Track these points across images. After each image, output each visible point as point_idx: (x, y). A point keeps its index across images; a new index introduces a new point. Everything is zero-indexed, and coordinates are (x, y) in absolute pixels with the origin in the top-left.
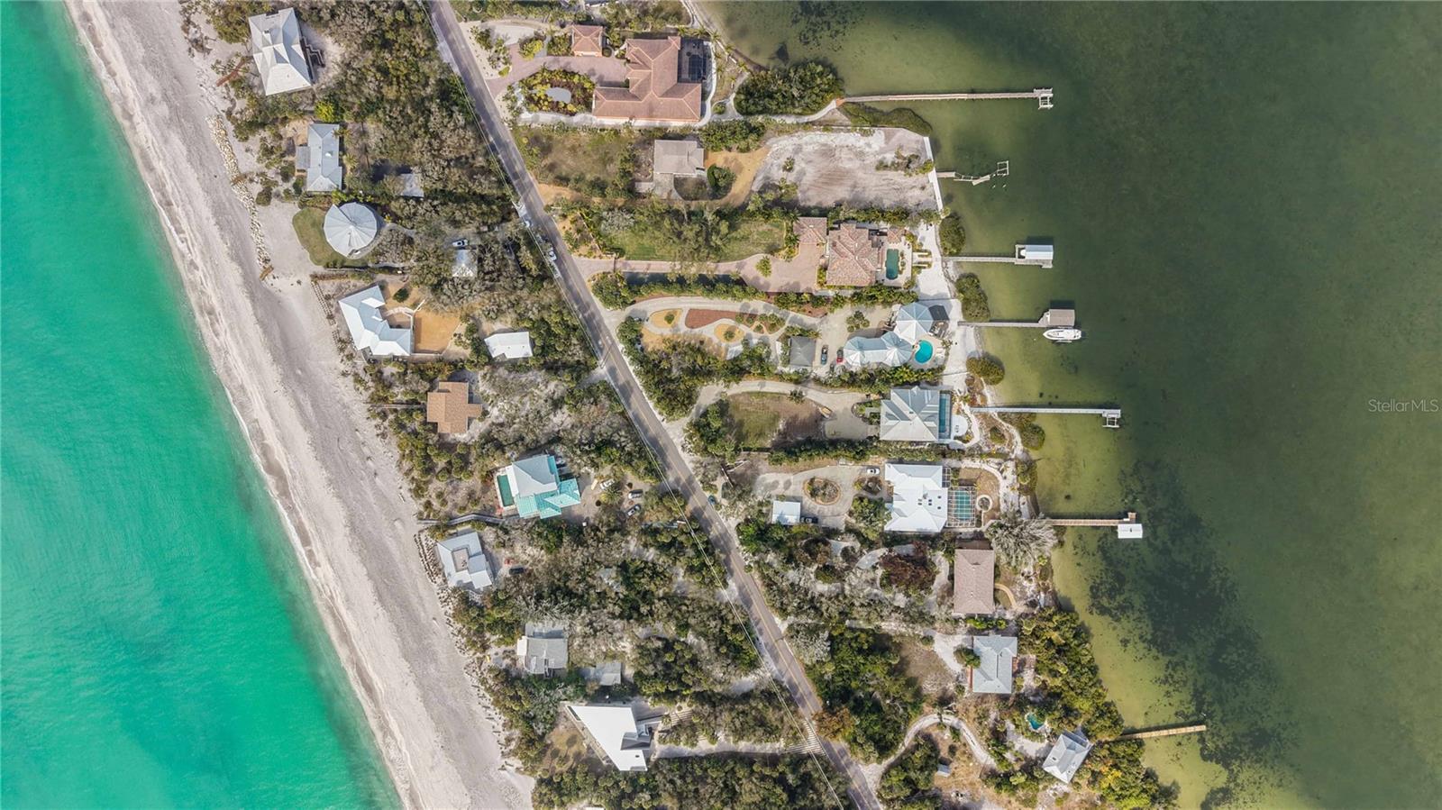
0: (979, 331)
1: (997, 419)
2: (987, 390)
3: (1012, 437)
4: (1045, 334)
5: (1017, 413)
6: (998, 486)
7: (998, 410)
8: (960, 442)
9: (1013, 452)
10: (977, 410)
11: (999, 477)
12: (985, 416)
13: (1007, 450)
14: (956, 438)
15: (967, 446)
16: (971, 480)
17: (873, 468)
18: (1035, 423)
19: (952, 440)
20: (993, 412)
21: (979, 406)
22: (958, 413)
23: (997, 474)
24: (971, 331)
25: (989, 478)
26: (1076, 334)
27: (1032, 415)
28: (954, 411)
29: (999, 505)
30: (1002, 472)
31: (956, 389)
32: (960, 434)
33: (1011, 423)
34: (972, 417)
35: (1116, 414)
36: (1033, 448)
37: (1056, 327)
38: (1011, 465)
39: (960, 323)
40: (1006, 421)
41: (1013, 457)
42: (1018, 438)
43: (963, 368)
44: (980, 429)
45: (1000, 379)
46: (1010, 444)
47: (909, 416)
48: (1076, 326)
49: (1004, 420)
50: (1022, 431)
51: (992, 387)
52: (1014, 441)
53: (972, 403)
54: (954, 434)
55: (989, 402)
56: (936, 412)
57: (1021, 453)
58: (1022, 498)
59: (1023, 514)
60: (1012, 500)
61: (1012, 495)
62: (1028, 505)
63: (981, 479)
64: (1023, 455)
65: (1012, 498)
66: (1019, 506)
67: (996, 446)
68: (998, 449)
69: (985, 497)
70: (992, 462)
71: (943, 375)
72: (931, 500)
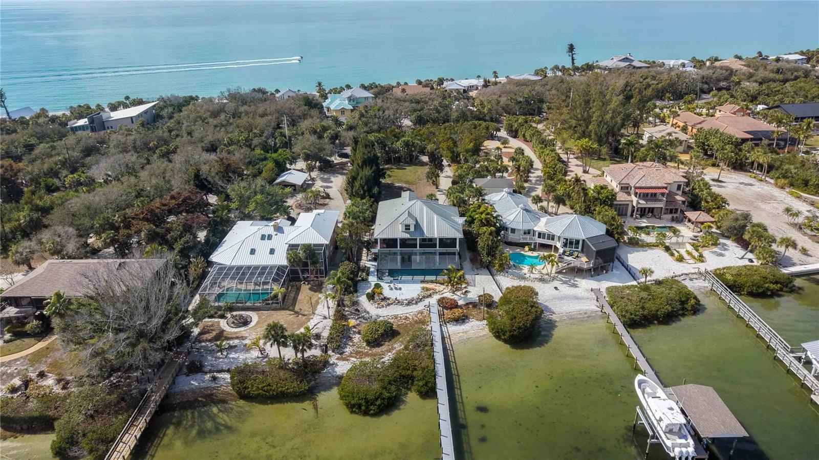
2: (477, 325)
3: (377, 356)
8: (369, 291)
9: (343, 359)
10: (434, 312)
12: (422, 322)
13: (348, 350)
14: (378, 287)
15: (362, 298)
16: (293, 304)
24: (589, 305)
25: (290, 325)
27: (429, 394)
32: (386, 291)
34: (417, 308)
39: (595, 291)
44: (395, 317)
46: (361, 355)
56: (425, 232)
57: (338, 373)
58: (227, 376)
59: (188, 378)
60: (230, 358)
61: (241, 357)
62: (208, 387)
63: (292, 316)
64: (333, 376)
65: (233, 358)
66: (210, 371)
67: (358, 336)
68: (349, 337)
69: (251, 321)
70: (324, 328)
71: (492, 274)
72: (270, 237)
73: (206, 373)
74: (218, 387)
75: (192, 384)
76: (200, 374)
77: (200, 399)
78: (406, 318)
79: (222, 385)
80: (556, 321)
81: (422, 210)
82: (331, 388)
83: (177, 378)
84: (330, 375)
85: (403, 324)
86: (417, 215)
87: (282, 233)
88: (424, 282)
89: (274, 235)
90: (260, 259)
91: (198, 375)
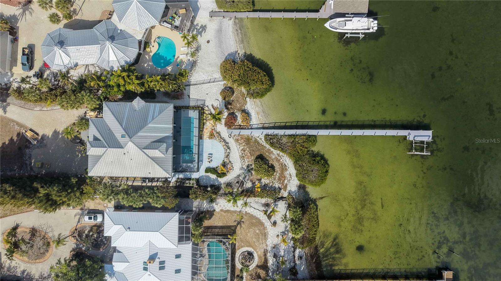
0: (240, 25)
1: (264, 144)
2: (251, 105)
3: (284, 168)
4: (327, 25)
5: (290, 136)
6: (265, 235)
7: (266, 132)
8: (213, 176)
9: (285, 187)
10: (236, 132)
11: (267, 223)
12: (248, 140)
13: (277, 185)
14: (208, 170)
15: (223, 180)
16: (229, 227)
17: (93, 213)
18: (315, 149)
19: (202, 173)
20: (259, 135)
21: (241, 128)
22: (212, 136)
23: (263, 218)
24: (228, 24)
25: (252, 225)
26: (372, 25)
27: (313, 139)
28: (206, 134)
29: (266, 261)
30: (269, 217)
31: (209, 103)
32: (213, 165)
33: (283, 150)
34: (232, 143)
35: (425, 136)
36: (311, 183)
37: (342, 15)
38: (282, 207)
39: (213, 14)
40: (275, 147)
41: (285, 194)
42: (292, 170)
43: (218, 75)
44: (242, 157)
45: (267, 90)
46: (282, 178)
47: (121, 140)
48: (371, 14)
49: (272, 144)
50: (297, 161)
51: (257, 100)
52: (287, 174)
53: (231, 123)
54: (205, 164)
55: (255, 121)
56: (167, 135)
57: (296, 189)
58: (298, 251)
59: (299, 273)
60: (284, 255)
61: (283, 248)
62: (306, 260)
63: (242, 225)
64: (299, 192)
65: (284, 252)
66: (294, 262)
67: (263, 181)
68: (265, 185)
69: (247, 251)
70: (257, 202)
71: (189, 85)
72: (162, 263)
73: (296, 264)
74: (306, 254)
75: (304, 269)
76: (296, 267)
77: (314, 261)
78: (244, 150)
79: (305, 252)
80: (245, 53)
81: (142, 137)
82: (307, 192)
83: (299, 278)
84: (297, 194)
85: (250, 153)
86: (149, 141)
87: (156, 254)
88: (200, 137)
89: (157, 260)
90: (186, 263)
91: (297, 267)
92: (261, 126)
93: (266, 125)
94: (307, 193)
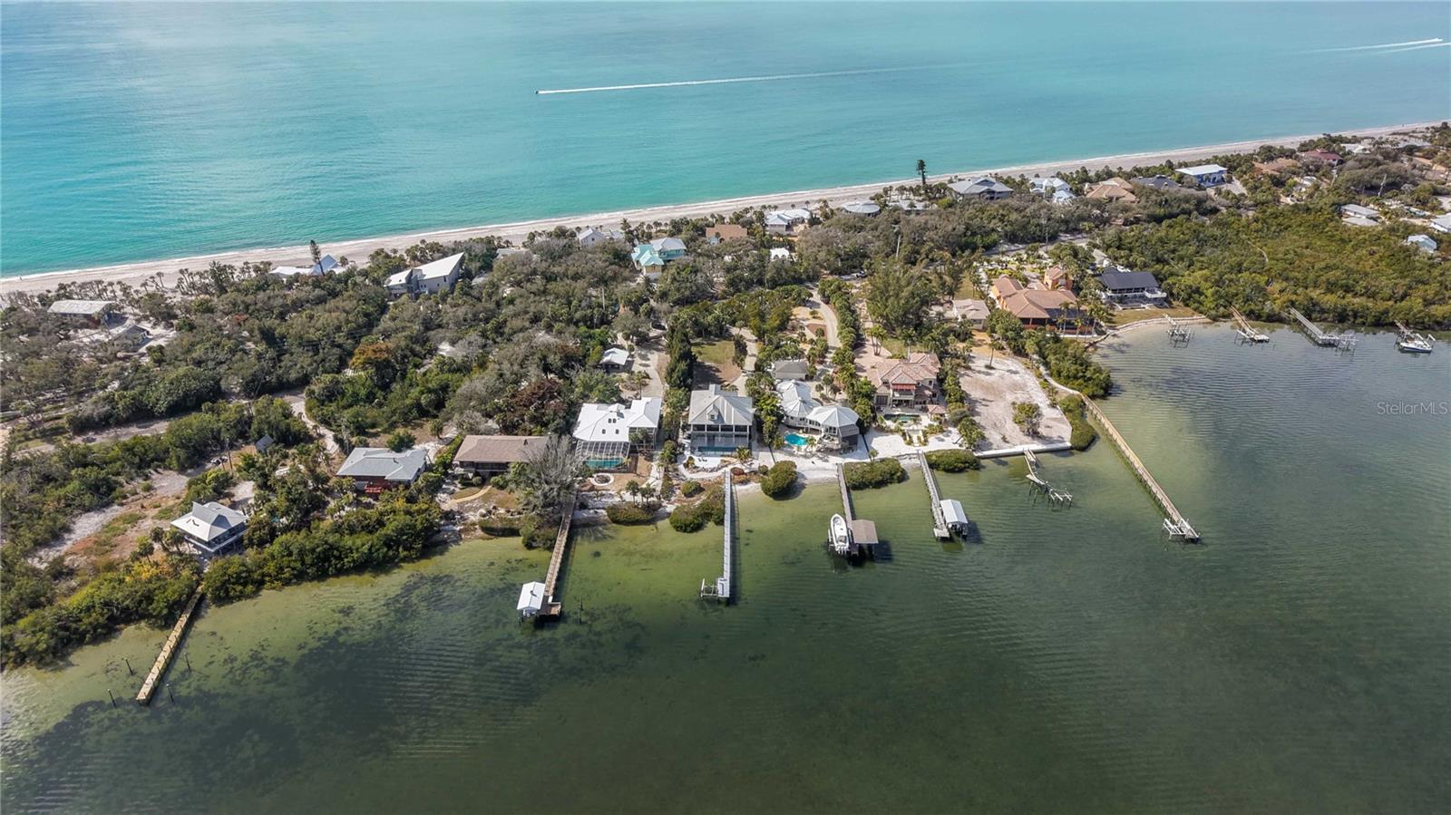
0: (833, 481)
1: (716, 491)
2: (754, 485)
5: (723, 508)
7: (728, 494)
8: (685, 461)
9: (670, 503)
10: (728, 477)
12: (719, 483)
13: (673, 497)
14: (691, 458)
15: (681, 466)
16: (635, 469)
18: (710, 524)
20: (725, 489)
21: (732, 479)
24: (832, 474)
27: (720, 522)
32: (696, 462)
33: (708, 502)
34: (718, 473)
35: (723, 591)
36: (672, 521)
39: (839, 465)
40: (710, 498)
41: (663, 503)
44: (703, 478)
45: (770, 495)
46: (680, 501)
49: (715, 495)
51: (759, 489)
54: (697, 457)
55: (738, 488)
56: (725, 420)
57: (668, 511)
58: (604, 511)
59: (581, 511)
60: (603, 501)
61: (609, 500)
62: (593, 517)
63: (637, 476)
64: (665, 512)
65: (605, 501)
66: (593, 508)
67: (678, 490)
68: (673, 490)
69: (611, 479)
70: (658, 484)
71: (771, 451)
72: (614, 421)
73: (590, 509)
74: (599, 517)
75: (584, 515)
77: (591, 522)
78: (709, 480)
79: (602, 516)
80: (806, 484)
81: (723, 402)
82: (665, 518)
83: (575, 511)
84: (663, 512)
85: (707, 484)
86: (720, 407)
87: (623, 417)
88: (722, 456)
89: (617, 418)
90: (610, 437)
91: (586, 511)
92: (734, 491)
93: (734, 495)
94: (663, 519)
